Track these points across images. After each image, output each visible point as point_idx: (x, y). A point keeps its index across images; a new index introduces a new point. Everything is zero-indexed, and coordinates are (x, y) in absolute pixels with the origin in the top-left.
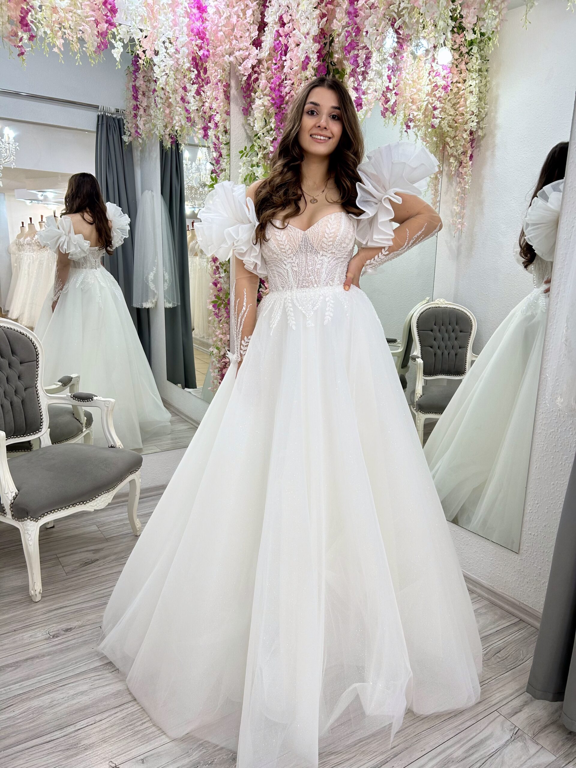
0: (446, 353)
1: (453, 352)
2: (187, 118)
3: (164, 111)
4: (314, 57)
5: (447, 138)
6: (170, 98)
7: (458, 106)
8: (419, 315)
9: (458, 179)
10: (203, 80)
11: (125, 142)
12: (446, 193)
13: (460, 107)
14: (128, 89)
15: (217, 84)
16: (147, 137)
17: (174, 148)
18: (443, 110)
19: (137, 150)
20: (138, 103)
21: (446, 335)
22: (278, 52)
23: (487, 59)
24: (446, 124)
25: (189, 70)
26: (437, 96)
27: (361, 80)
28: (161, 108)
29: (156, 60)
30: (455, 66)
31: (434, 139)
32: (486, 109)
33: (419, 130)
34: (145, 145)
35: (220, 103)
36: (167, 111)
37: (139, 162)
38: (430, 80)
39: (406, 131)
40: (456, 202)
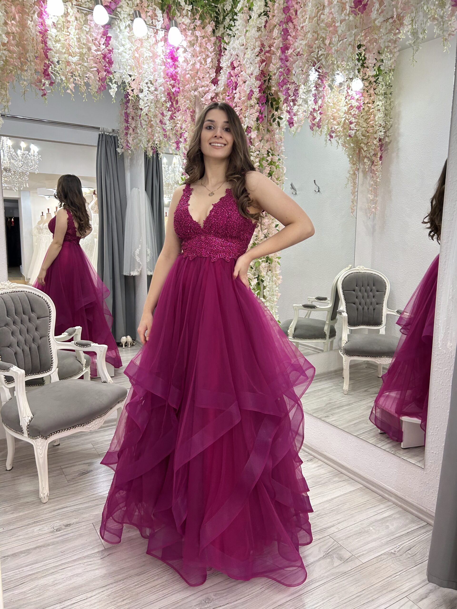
0: (366, 308)
1: (371, 308)
2: (164, 135)
3: (147, 130)
4: (256, 91)
5: (362, 144)
6: (152, 121)
7: (369, 120)
8: (343, 278)
9: (371, 174)
10: (175, 109)
11: (119, 153)
12: (362, 185)
13: (370, 121)
14: (121, 115)
15: (186, 111)
16: (135, 149)
17: (155, 156)
18: (358, 124)
19: (127, 159)
20: (129, 125)
21: (366, 294)
22: (230, 87)
23: (391, 85)
24: (360, 134)
25: (165, 102)
26: (353, 114)
27: (292, 105)
28: (145, 128)
29: (141, 95)
30: (366, 91)
31: (352, 145)
32: (391, 122)
33: (339, 139)
34: (134, 154)
35: (188, 124)
36: (150, 130)
37: (129, 167)
38: (346, 102)
39: (329, 140)
40: (370, 192)
